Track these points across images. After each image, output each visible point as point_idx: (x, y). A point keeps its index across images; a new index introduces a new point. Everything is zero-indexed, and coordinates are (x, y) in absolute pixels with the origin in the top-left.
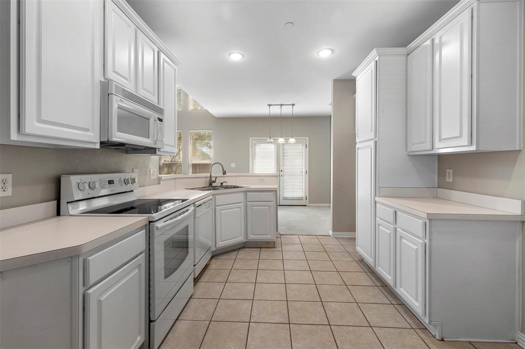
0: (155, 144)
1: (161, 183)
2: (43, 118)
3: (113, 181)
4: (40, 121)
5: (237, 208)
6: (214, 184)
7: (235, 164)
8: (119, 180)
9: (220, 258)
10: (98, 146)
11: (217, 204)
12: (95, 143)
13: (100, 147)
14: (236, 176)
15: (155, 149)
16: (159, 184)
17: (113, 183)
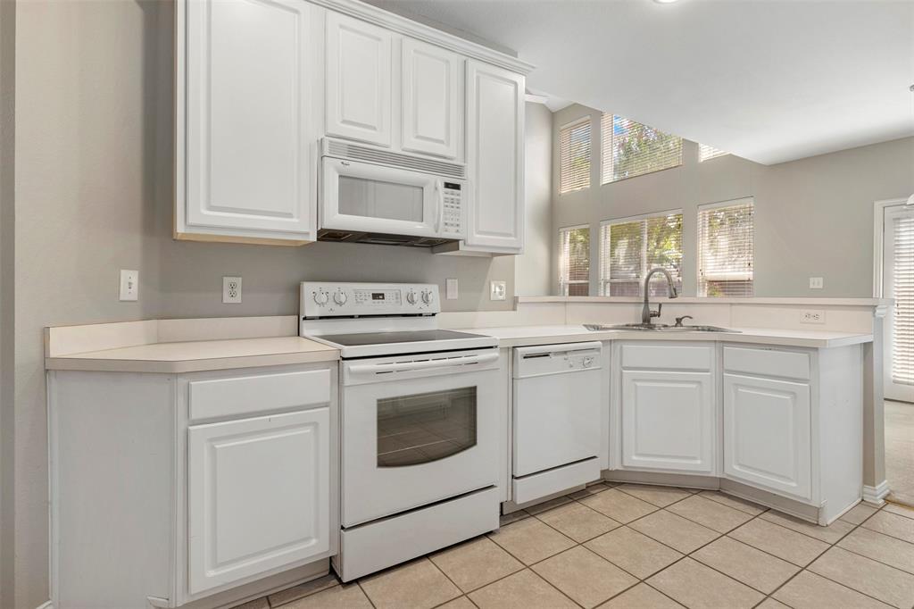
0: (436, 232)
1: (518, 308)
2: (213, 204)
3: (383, 295)
4: (211, 208)
5: (693, 382)
6: (654, 320)
7: (821, 280)
8: (397, 294)
9: (631, 492)
10: (313, 238)
11: (625, 364)
12: (307, 234)
13: (318, 239)
14: (731, 304)
15: (457, 241)
16: (514, 309)
17: (383, 298)
